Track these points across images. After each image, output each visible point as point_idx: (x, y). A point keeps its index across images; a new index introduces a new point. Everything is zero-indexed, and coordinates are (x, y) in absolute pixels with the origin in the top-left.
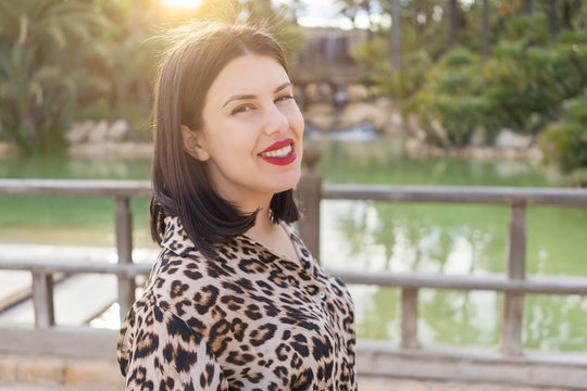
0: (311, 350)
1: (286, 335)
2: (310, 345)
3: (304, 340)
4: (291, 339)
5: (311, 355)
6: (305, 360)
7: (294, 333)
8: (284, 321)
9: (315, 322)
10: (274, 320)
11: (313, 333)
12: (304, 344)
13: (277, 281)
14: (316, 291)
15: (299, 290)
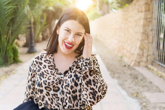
0: (37, 84)
13: (51, 67)
14: (61, 74)
15: (53, 71)
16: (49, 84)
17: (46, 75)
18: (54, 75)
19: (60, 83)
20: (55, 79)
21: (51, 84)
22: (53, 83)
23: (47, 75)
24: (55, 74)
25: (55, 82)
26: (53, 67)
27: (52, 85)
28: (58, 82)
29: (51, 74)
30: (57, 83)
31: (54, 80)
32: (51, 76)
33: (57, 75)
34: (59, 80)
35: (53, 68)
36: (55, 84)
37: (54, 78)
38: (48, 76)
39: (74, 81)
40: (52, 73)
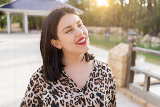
0: (51, 103)
1: (48, 96)
2: (51, 102)
3: (51, 100)
4: (48, 98)
5: (50, 105)
6: (48, 105)
7: (50, 96)
8: (50, 92)
9: (57, 97)
10: (48, 91)
11: (54, 100)
12: (50, 101)
13: (63, 82)
14: (79, 91)
15: (69, 88)
16: (67, 104)
17: (60, 92)
18: (70, 92)
19: (80, 103)
20: (73, 97)
21: (69, 103)
22: (71, 103)
23: (62, 93)
24: (72, 92)
25: (74, 101)
26: (66, 81)
27: (71, 105)
28: (77, 101)
29: (67, 92)
30: (76, 103)
31: (73, 99)
32: (67, 94)
33: (74, 93)
34: (78, 98)
35: (67, 83)
36: (74, 104)
37: (71, 96)
38: (64, 93)
39: (99, 101)
40: (68, 90)
